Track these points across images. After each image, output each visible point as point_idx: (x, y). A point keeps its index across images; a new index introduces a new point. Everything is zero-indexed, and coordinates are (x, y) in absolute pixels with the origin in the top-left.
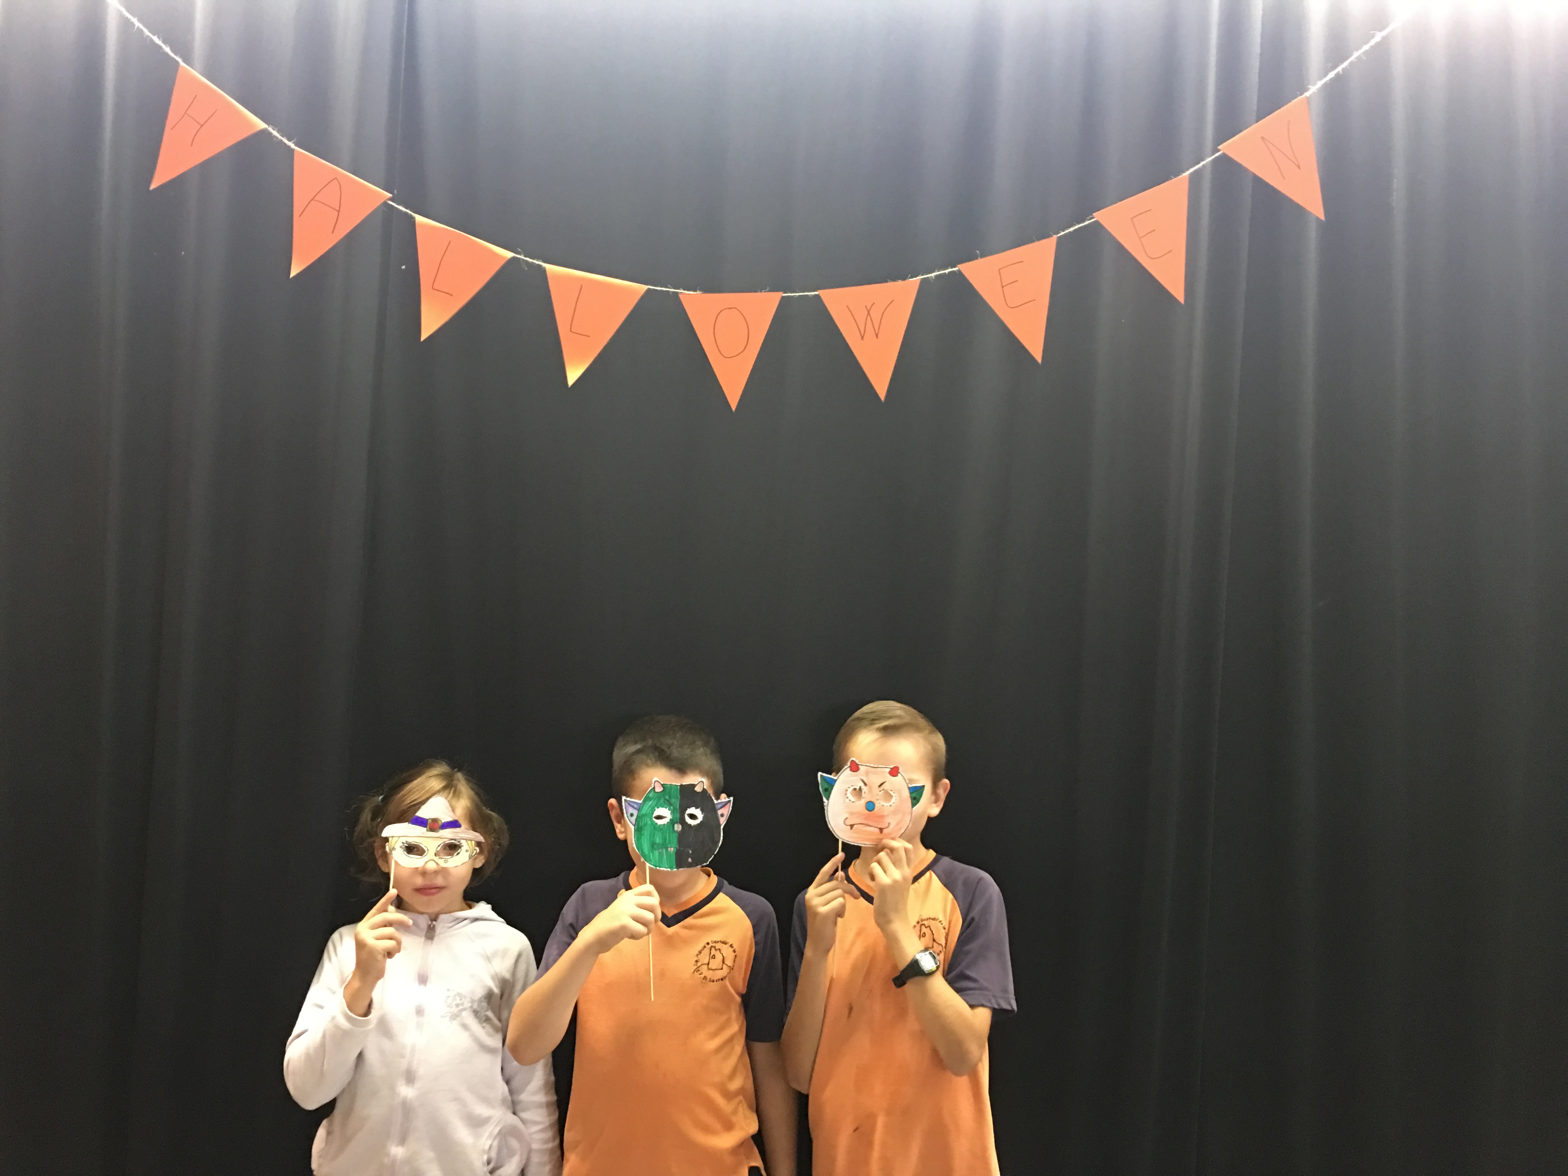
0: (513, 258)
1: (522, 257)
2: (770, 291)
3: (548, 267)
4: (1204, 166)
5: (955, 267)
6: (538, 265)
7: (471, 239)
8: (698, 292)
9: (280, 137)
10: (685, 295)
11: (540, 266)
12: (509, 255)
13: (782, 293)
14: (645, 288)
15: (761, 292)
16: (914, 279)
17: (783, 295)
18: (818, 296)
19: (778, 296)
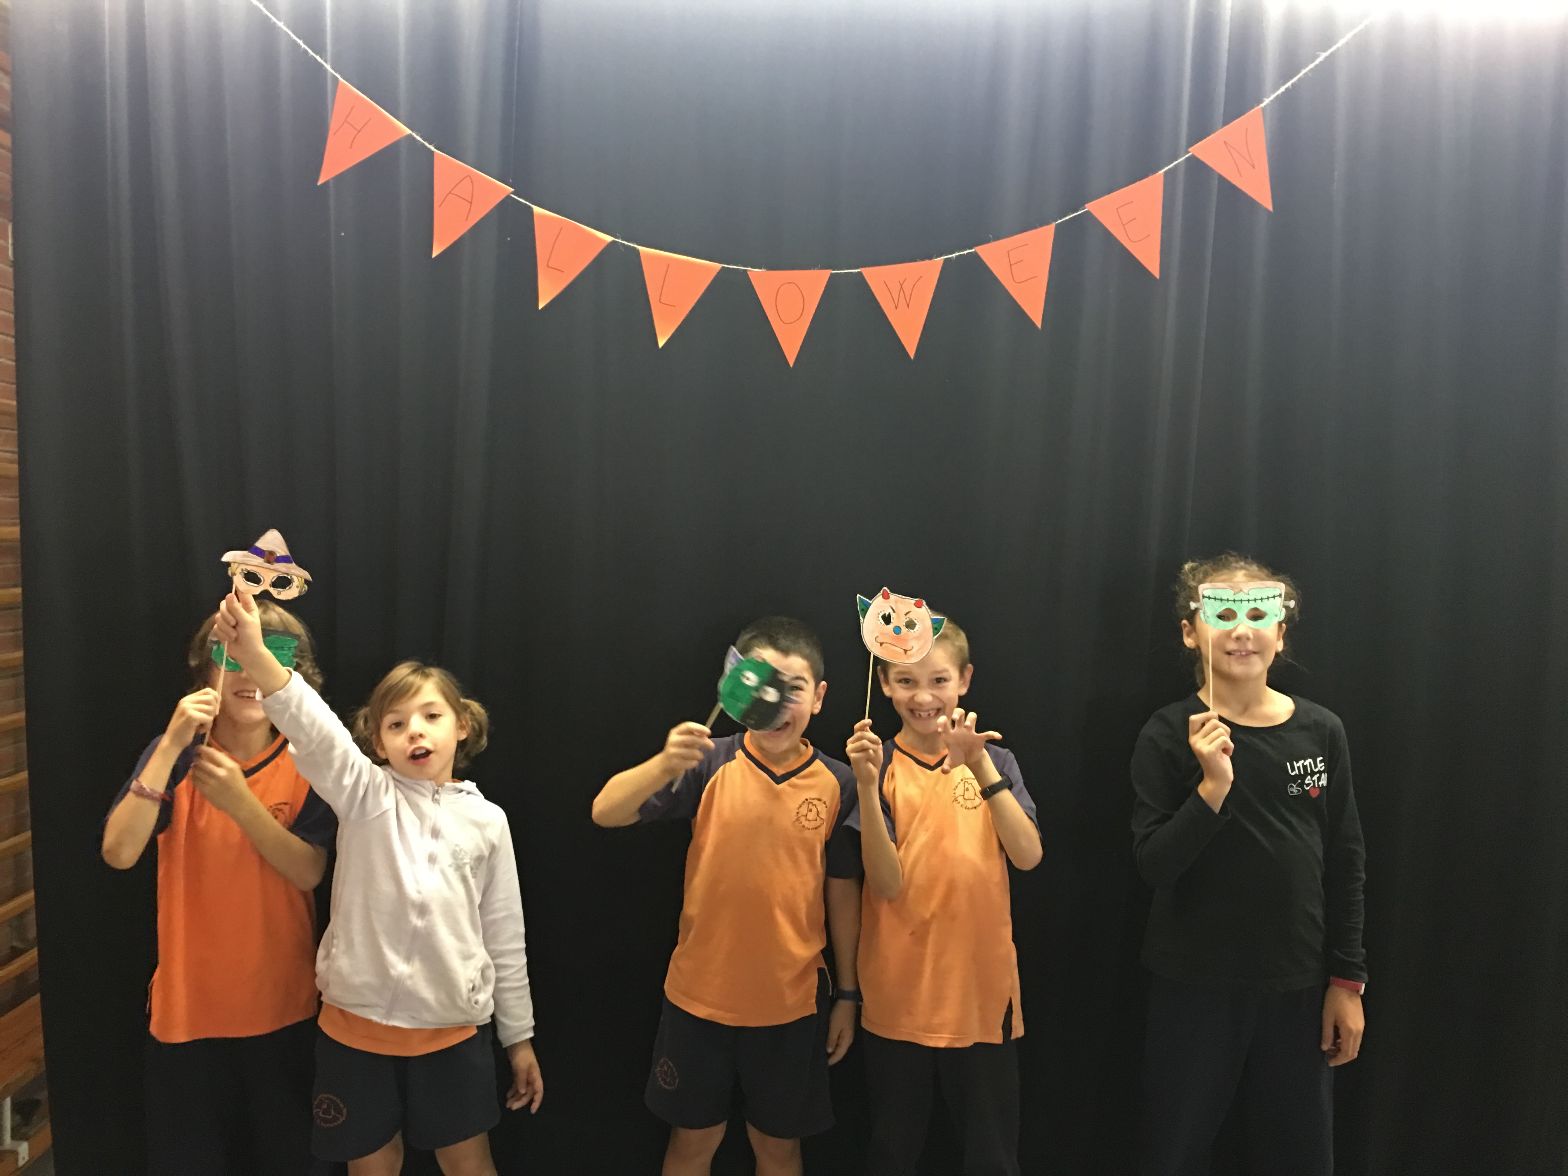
0: (614, 241)
1: (620, 241)
2: (821, 269)
3: (642, 248)
4: (1176, 165)
5: (972, 249)
7: (578, 226)
8: (763, 270)
9: (422, 141)
10: (754, 272)
12: (609, 239)
13: (831, 270)
14: (719, 266)
15: (814, 269)
16: (939, 259)
17: (832, 272)
19: (826, 274)
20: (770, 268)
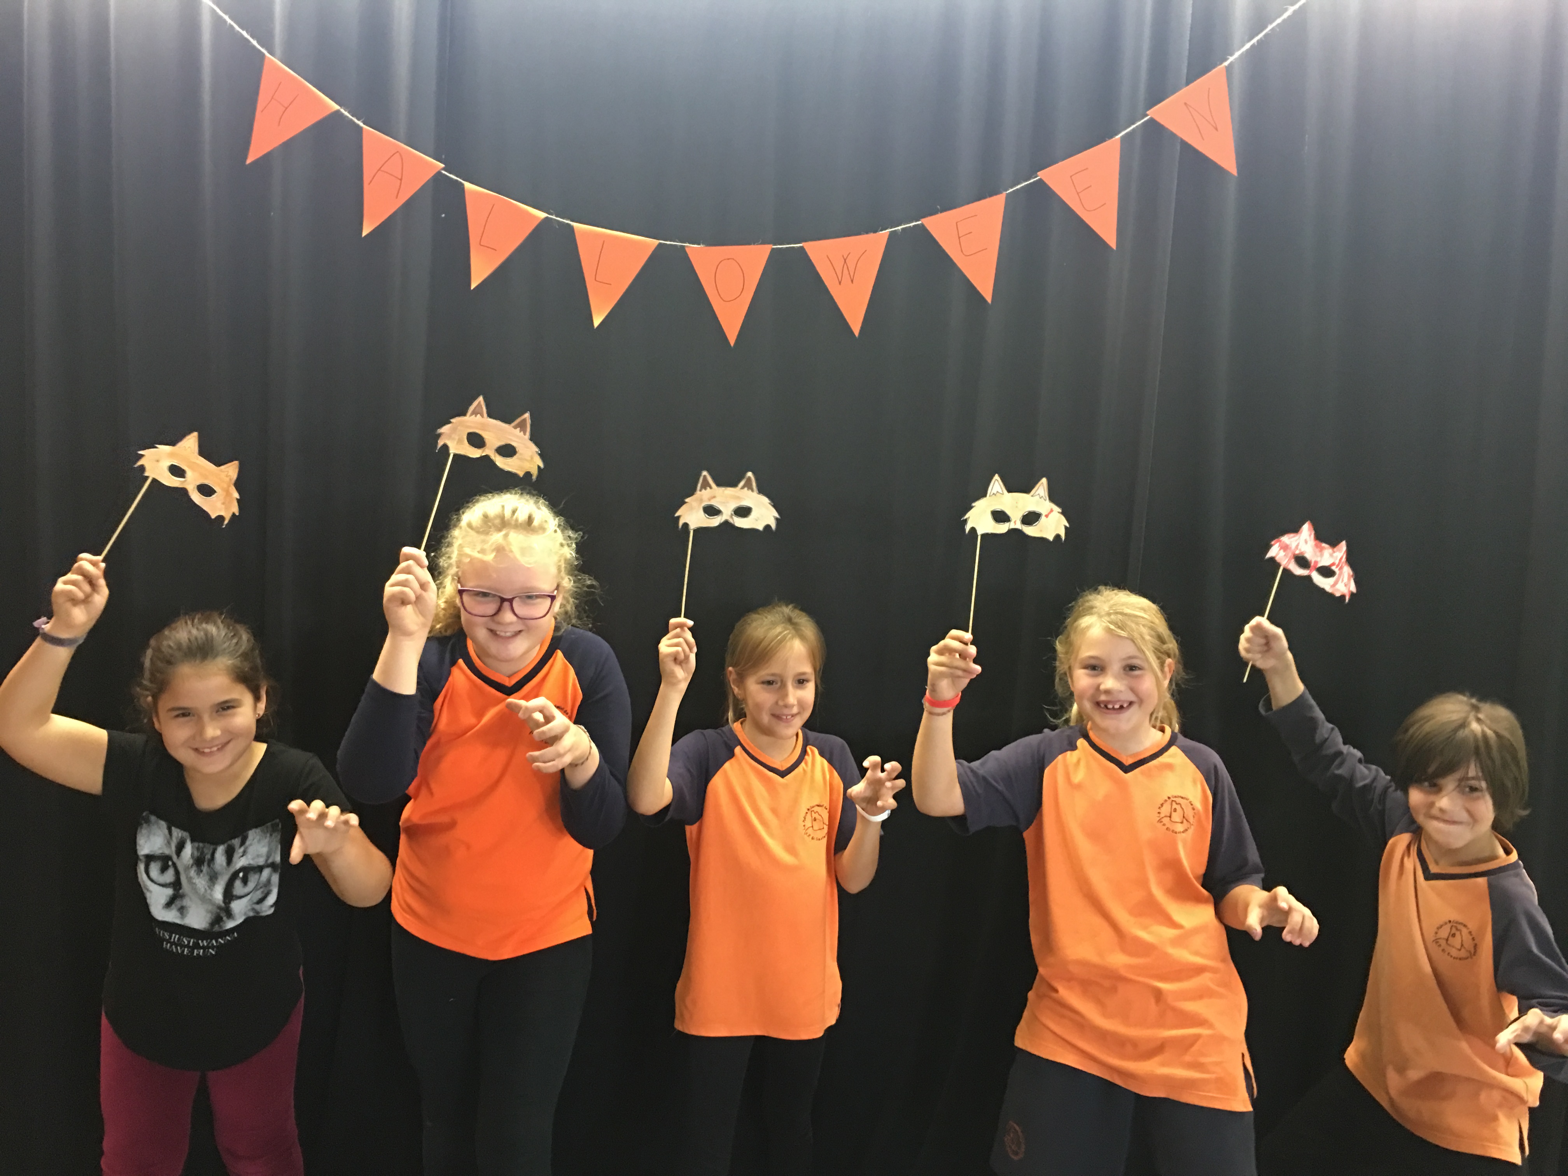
0: (547, 218)
1: (554, 217)
2: (761, 244)
3: (575, 225)
4: (1134, 129)
5: (919, 221)
7: (510, 202)
8: (702, 246)
9: (350, 117)
10: (691, 247)
11: (568, 224)
12: (542, 215)
13: (771, 245)
14: (656, 242)
15: (754, 244)
16: (884, 232)
17: (773, 247)
18: (802, 248)
19: (767, 249)
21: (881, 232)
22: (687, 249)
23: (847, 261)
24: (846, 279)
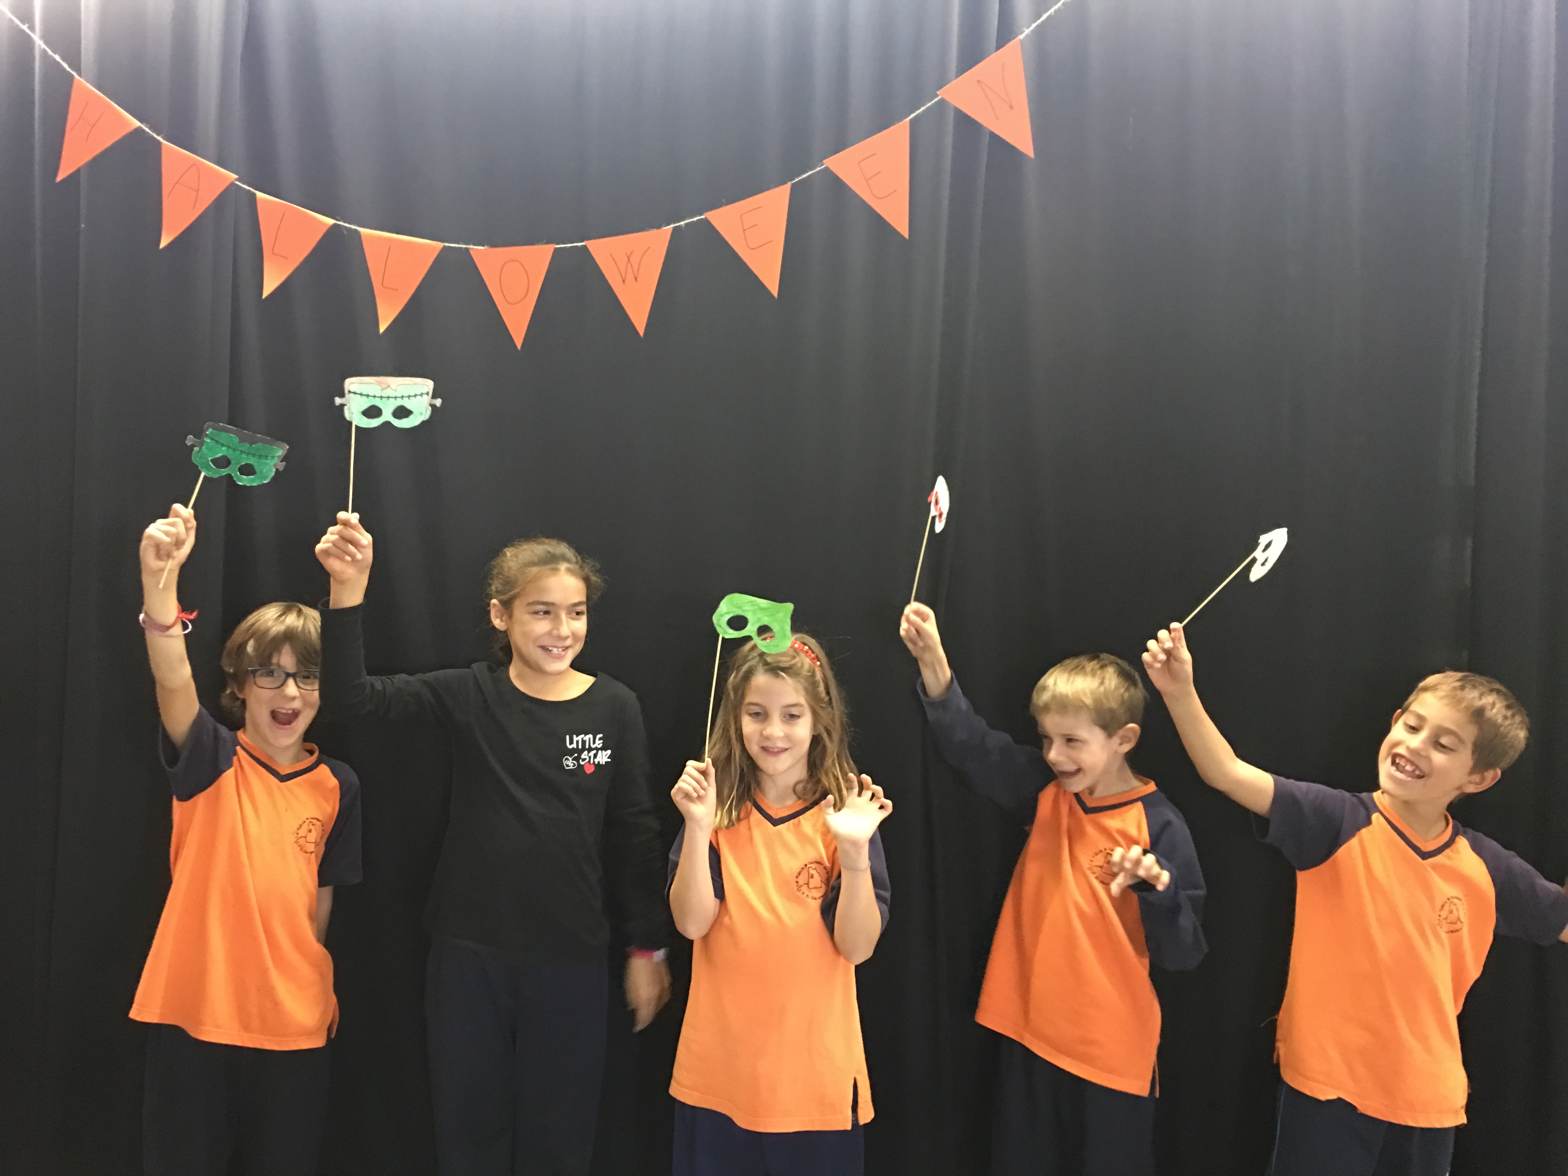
0: (335, 225)
1: (342, 224)
2: (544, 244)
3: (362, 230)
4: (923, 111)
5: (702, 215)
6: (355, 229)
7: (300, 210)
8: (485, 247)
9: (150, 132)
10: (476, 250)
11: (356, 231)
12: (331, 221)
13: (554, 245)
14: (440, 245)
15: (537, 245)
16: (668, 227)
17: (556, 246)
18: (585, 246)
19: (551, 247)
20: (493, 245)
21: (664, 228)
22: (472, 252)
23: (631, 259)
24: (630, 277)
